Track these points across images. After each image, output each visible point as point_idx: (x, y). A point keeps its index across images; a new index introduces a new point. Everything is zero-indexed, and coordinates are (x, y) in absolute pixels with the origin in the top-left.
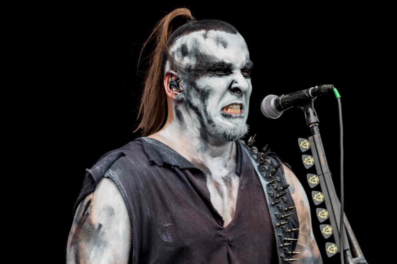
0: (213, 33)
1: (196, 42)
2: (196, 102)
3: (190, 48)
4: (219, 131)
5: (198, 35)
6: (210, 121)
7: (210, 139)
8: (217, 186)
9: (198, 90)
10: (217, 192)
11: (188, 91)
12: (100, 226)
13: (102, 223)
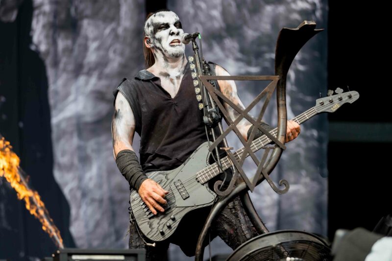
0: (158, 13)
1: (152, 20)
2: (158, 45)
3: (150, 23)
4: (170, 54)
5: (152, 17)
6: (165, 51)
7: (169, 60)
8: (172, 80)
9: (157, 39)
10: (171, 83)
11: (154, 42)
12: (119, 110)
13: (119, 108)
